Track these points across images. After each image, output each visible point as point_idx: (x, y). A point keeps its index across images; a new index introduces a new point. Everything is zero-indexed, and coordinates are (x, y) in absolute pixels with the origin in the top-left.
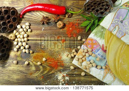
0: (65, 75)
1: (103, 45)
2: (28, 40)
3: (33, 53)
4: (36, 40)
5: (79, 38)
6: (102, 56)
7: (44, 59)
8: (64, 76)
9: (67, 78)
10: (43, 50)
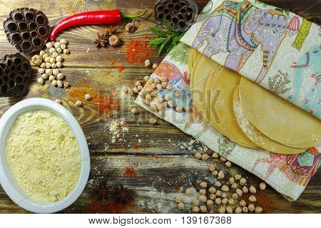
0: (122, 123)
1: (185, 73)
2: (62, 67)
3: (69, 86)
4: (77, 67)
5: (147, 63)
6: (184, 91)
7: (87, 96)
8: (120, 126)
9: (125, 129)
10: (87, 82)
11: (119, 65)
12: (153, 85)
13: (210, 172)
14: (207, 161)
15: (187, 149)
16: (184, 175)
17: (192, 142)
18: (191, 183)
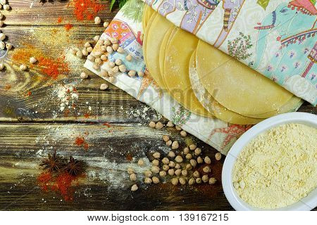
0: (71, 89)
1: (139, 33)
2: (4, 25)
3: (13, 48)
4: (20, 25)
5: (97, 20)
6: (138, 53)
7: (32, 60)
8: (69, 92)
9: (75, 95)
10: (31, 44)
11: (67, 22)
12: (103, 48)
13: (164, 142)
14: (161, 129)
15: (140, 117)
16: (137, 145)
17: (146, 109)
18: (144, 153)
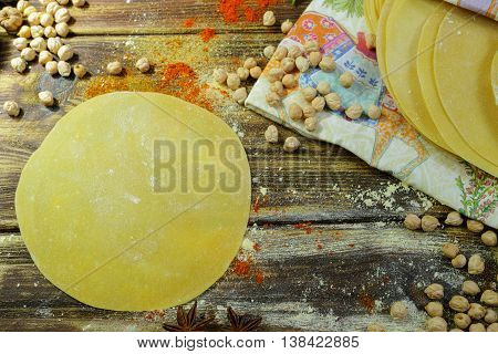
1: (361, 35)
2: (71, 35)
3: (87, 76)
5: (268, 17)
6: (362, 73)
11: (204, 26)
12: (287, 63)
13: (447, 260)
14: (432, 233)
15: (381, 206)
16: (380, 271)
17: (392, 188)
18: (400, 290)
